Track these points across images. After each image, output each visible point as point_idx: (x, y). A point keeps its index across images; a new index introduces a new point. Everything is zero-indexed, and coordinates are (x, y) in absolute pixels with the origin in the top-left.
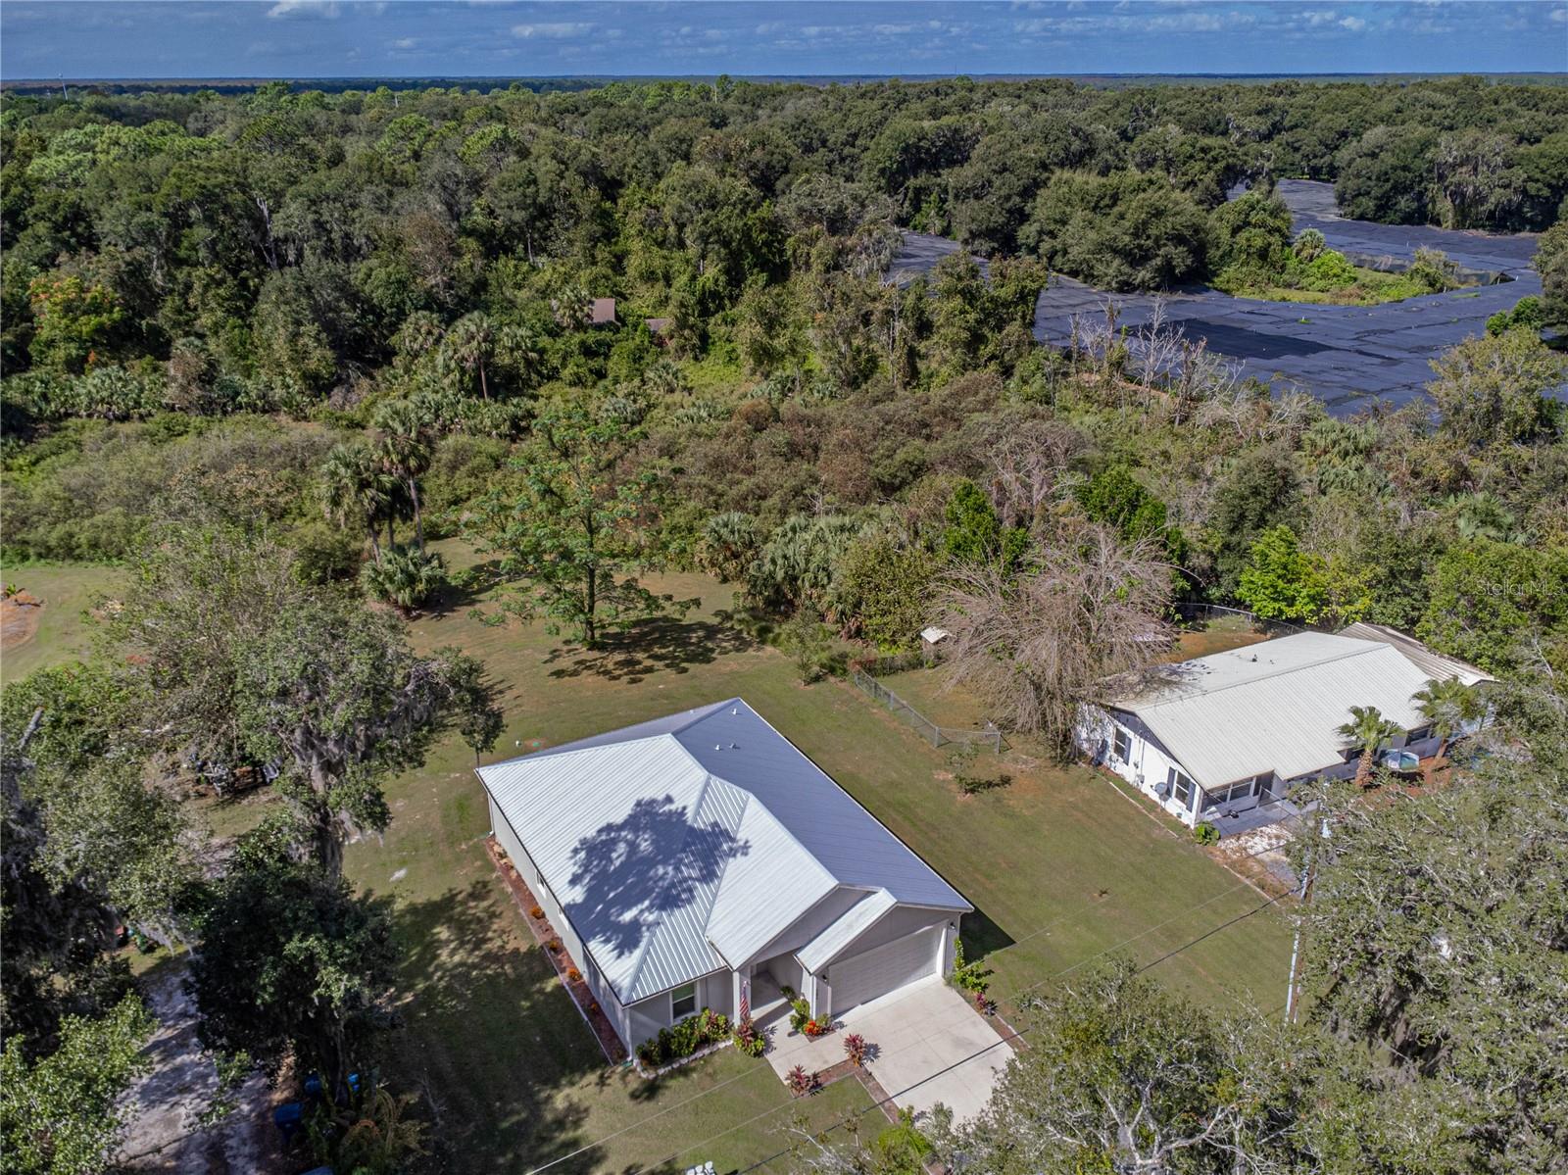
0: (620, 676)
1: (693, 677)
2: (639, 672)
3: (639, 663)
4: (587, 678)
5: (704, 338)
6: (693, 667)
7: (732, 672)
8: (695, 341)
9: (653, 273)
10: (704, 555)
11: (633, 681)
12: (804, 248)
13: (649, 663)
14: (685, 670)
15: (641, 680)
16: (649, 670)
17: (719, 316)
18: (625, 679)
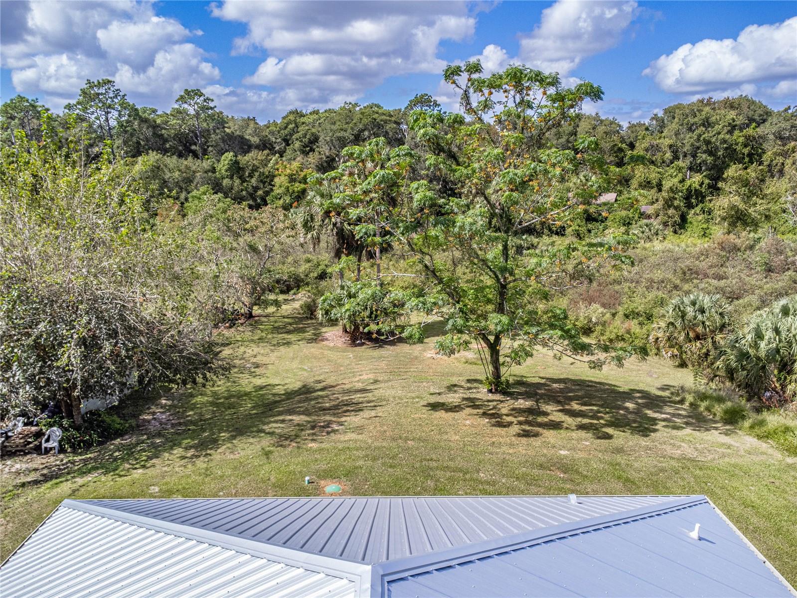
0: (509, 424)
1: (619, 450)
2: (541, 425)
3: (546, 414)
4: (467, 420)
5: (684, 218)
6: (621, 438)
7: (683, 458)
8: (677, 219)
9: (649, 182)
10: (660, 335)
11: (526, 434)
12: (780, 159)
13: (558, 417)
14: (609, 437)
15: (536, 435)
16: (556, 426)
17: (698, 209)
18: (515, 429)
